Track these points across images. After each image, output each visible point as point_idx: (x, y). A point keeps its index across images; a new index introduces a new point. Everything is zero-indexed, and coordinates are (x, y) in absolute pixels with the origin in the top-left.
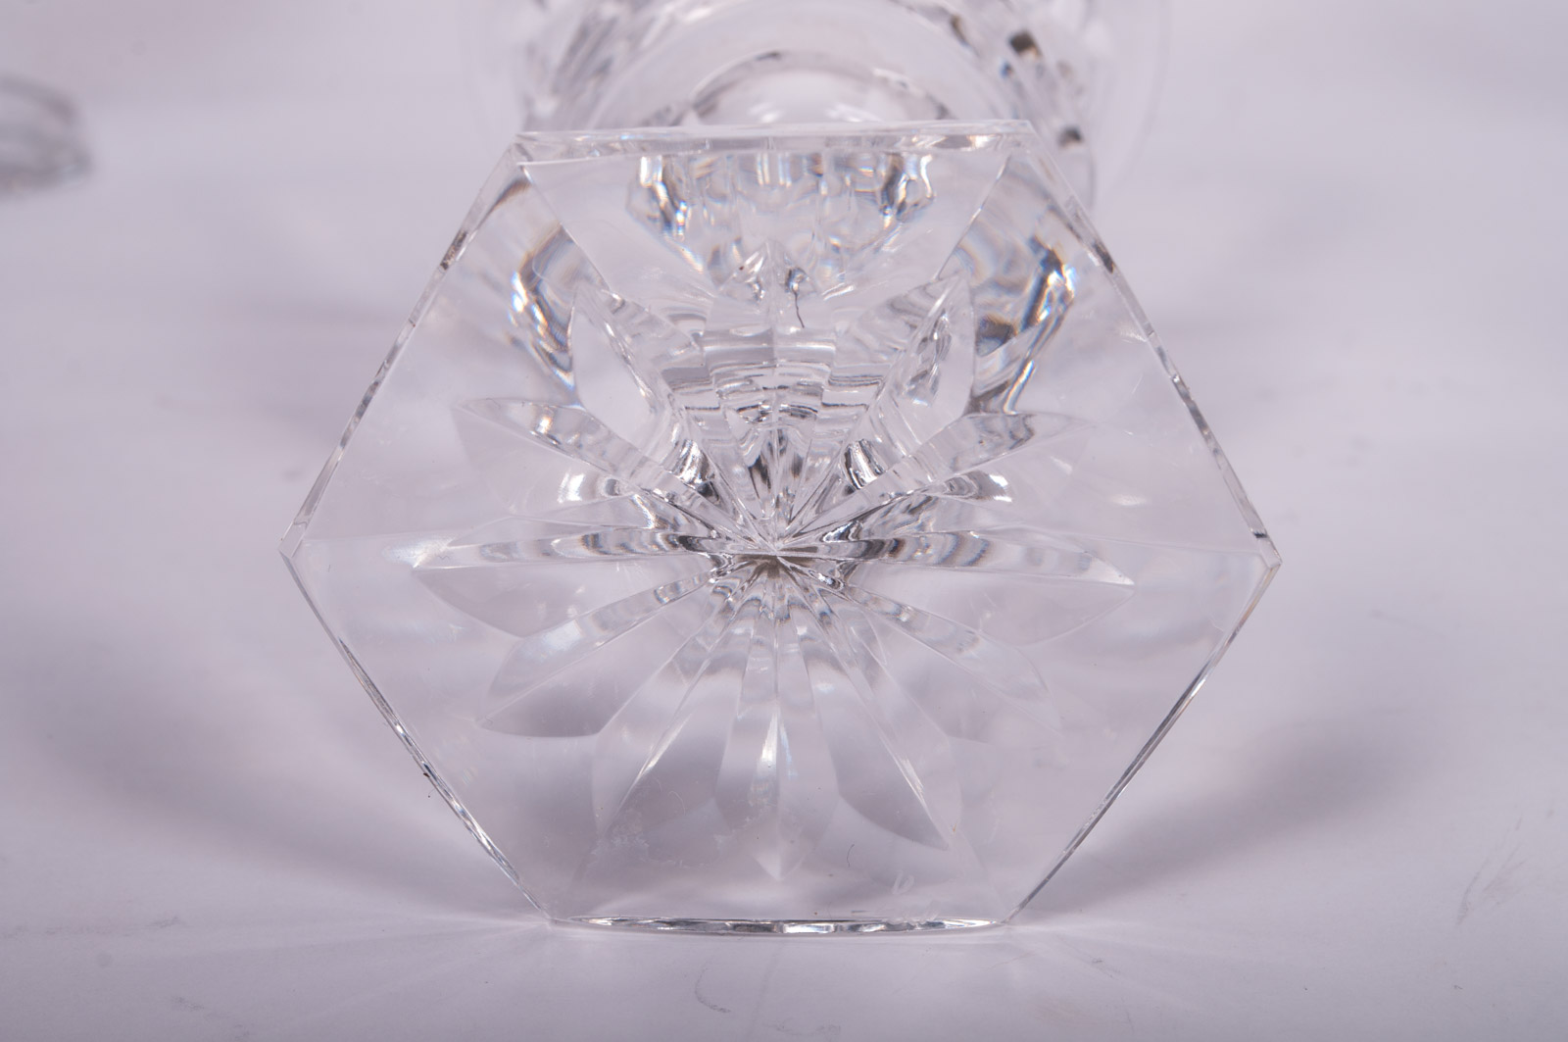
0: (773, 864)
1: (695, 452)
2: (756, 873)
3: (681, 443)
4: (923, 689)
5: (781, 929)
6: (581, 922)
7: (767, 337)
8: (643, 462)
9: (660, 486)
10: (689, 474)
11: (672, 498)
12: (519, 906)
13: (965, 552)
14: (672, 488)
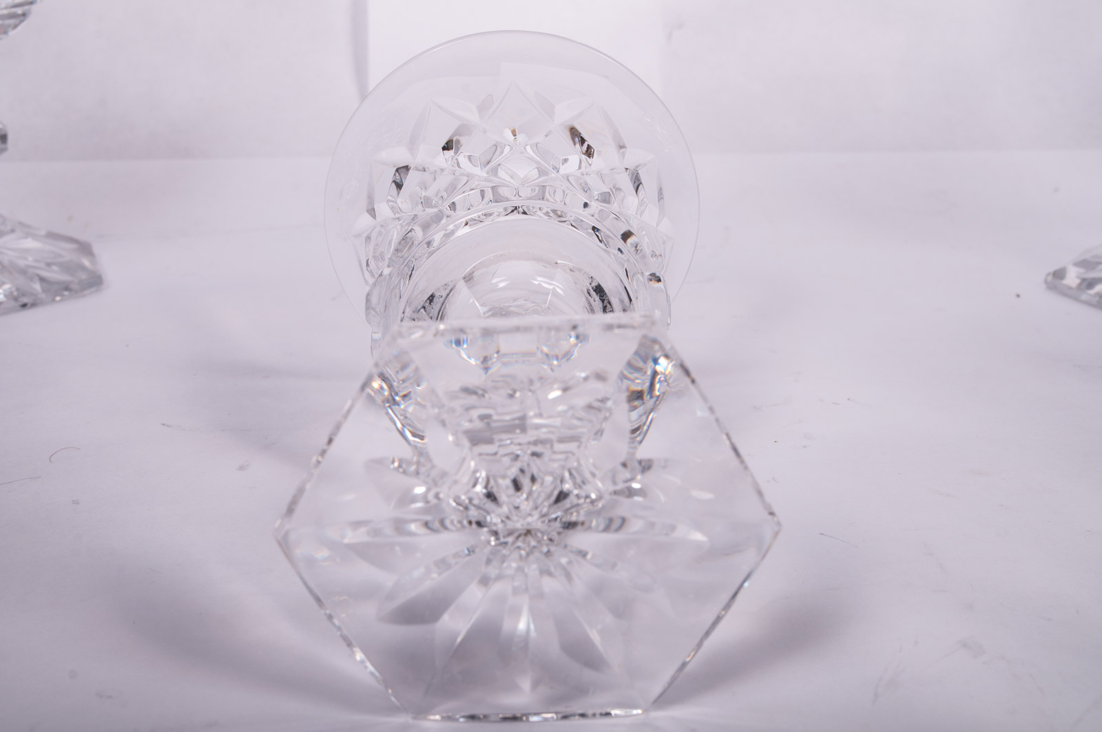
0: (526, 684)
1: (484, 474)
2: (515, 688)
3: (475, 471)
4: (598, 589)
5: (527, 719)
6: (425, 719)
7: (523, 418)
8: (456, 482)
9: (465, 494)
10: (479, 489)
11: (471, 500)
12: (393, 710)
13: (614, 524)
14: (471, 495)
